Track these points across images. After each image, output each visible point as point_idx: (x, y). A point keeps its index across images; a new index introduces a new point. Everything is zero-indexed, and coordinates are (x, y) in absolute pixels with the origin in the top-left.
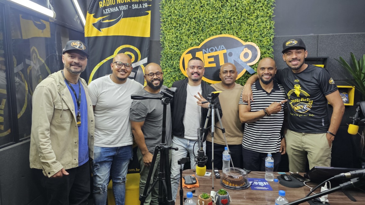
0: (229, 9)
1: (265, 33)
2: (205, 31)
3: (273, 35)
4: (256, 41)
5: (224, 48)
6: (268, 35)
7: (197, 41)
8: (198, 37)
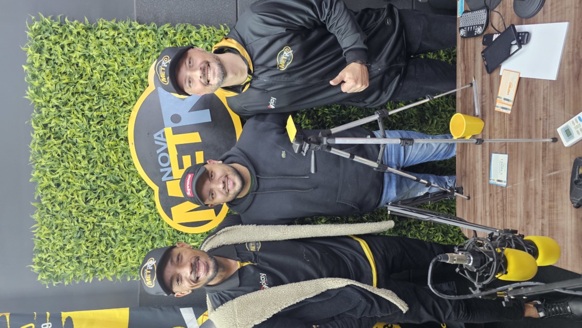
0: (66, 121)
1: (127, 40)
2: (118, 176)
3: (133, 23)
4: (145, 61)
5: (160, 132)
6: (131, 34)
7: (143, 193)
8: (132, 192)
